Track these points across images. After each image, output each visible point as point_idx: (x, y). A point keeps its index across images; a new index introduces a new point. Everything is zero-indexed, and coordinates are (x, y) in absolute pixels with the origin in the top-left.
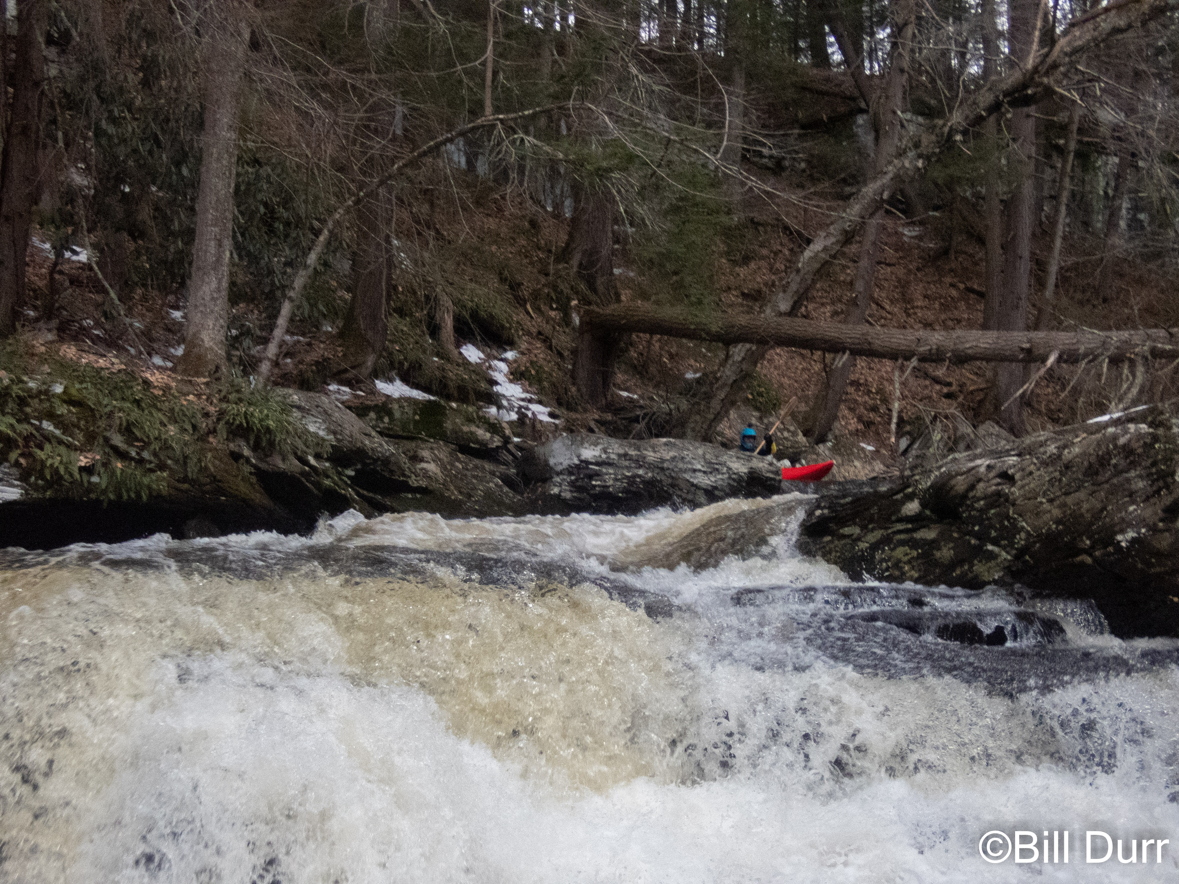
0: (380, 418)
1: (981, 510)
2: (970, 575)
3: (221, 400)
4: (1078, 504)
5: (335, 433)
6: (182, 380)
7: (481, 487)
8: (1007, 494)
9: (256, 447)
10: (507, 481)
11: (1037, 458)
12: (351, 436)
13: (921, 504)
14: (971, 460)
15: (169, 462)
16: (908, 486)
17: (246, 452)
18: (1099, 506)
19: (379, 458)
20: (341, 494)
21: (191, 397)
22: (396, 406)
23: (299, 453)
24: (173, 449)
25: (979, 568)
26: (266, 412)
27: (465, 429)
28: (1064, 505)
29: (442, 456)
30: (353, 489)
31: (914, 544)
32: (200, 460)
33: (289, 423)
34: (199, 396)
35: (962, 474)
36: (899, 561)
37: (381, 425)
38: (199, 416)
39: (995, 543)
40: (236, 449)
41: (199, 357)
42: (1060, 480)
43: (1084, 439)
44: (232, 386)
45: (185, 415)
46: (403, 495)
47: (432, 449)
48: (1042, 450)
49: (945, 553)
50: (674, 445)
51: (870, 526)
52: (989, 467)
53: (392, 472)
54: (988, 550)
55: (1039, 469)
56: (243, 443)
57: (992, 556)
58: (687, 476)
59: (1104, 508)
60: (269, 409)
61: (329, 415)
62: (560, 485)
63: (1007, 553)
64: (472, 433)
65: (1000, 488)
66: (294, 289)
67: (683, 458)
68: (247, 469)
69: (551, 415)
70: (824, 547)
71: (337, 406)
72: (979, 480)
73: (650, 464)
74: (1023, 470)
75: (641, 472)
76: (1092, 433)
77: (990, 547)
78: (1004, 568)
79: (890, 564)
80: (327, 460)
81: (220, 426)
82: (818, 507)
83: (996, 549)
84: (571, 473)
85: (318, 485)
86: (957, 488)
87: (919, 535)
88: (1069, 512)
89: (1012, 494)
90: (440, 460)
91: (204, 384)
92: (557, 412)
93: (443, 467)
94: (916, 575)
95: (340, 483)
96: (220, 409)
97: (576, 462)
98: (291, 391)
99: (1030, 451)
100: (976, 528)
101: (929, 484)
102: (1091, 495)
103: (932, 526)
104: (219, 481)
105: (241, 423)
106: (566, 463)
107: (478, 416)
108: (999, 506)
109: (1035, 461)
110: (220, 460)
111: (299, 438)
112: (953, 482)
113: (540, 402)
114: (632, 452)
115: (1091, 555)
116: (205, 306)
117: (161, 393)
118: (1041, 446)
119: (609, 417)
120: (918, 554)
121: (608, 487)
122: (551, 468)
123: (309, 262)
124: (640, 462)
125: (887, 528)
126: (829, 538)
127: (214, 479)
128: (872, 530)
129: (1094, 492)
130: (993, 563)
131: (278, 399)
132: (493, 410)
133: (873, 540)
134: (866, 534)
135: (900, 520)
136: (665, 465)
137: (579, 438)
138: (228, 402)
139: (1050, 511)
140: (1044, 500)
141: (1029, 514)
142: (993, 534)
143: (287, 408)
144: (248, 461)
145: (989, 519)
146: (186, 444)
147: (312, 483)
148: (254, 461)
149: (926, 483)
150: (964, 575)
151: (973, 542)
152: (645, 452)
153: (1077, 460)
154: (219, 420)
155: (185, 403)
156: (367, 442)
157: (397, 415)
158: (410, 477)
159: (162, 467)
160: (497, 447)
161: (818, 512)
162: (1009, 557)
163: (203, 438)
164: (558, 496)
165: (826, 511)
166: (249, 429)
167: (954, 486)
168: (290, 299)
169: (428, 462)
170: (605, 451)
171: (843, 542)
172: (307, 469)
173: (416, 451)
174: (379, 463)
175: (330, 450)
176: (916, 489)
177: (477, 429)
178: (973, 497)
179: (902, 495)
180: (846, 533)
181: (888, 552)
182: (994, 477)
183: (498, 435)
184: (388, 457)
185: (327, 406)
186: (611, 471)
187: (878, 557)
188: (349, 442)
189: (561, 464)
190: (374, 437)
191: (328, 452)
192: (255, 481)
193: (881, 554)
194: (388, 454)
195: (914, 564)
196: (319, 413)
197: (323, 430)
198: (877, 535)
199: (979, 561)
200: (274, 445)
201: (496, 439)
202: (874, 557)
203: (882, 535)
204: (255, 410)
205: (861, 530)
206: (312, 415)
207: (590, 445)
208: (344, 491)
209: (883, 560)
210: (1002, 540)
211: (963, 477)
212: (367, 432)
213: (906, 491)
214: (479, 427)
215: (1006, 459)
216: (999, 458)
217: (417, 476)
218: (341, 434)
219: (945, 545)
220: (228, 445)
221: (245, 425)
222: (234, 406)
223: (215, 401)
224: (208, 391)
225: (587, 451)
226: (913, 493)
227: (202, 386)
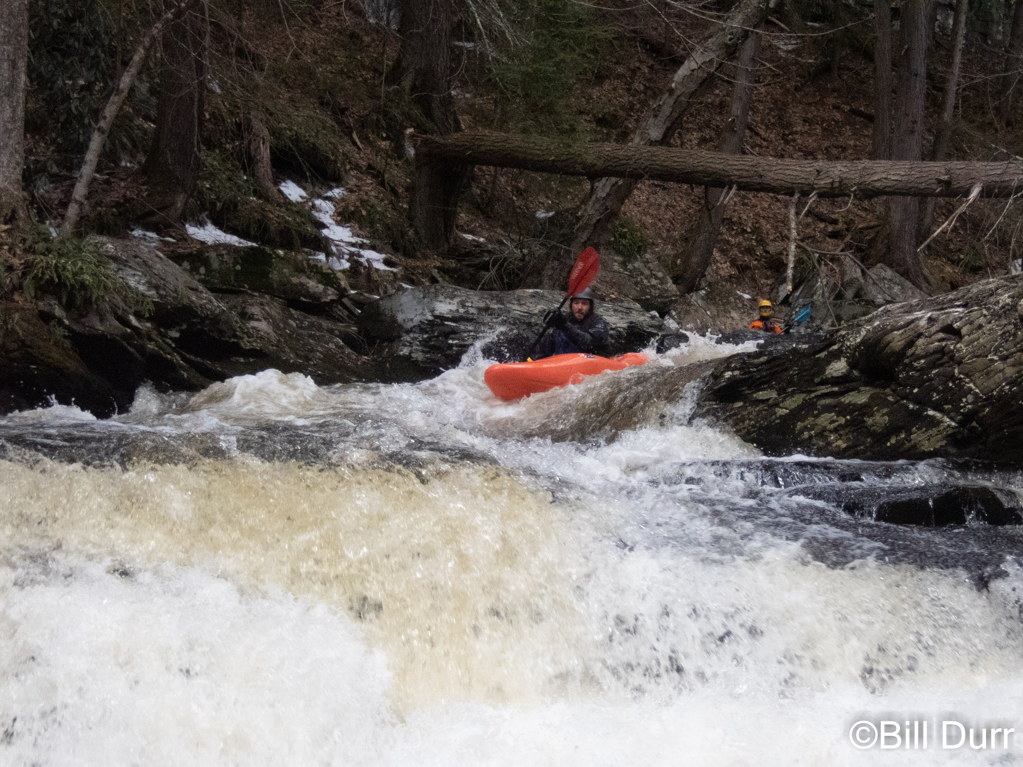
0: (195, 269)
1: (922, 370)
2: (908, 445)
3: (25, 251)
5: (157, 288)
7: (320, 349)
8: (952, 351)
9: (68, 307)
10: (349, 340)
11: (988, 309)
12: (176, 291)
13: (849, 364)
14: (909, 312)
16: (835, 344)
17: (58, 312)
19: (207, 317)
20: (167, 359)
22: (213, 255)
23: (120, 312)
25: (918, 436)
26: (80, 264)
27: (295, 280)
28: (1019, 363)
29: (273, 313)
30: (179, 353)
31: (842, 410)
32: (5, 322)
33: (108, 277)
35: (899, 329)
36: (824, 429)
39: (937, 407)
40: (46, 309)
42: (1015, 335)
44: (39, 233)
46: (234, 359)
47: (262, 304)
48: (992, 300)
49: (879, 420)
50: (543, 297)
51: (790, 390)
52: (930, 319)
53: (221, 332)
54: (928, 416)
55: (990, 323)
56: (53, 302)
57: (933, 423)
60: (84, 261)
61: (150, 267)
62: (411, 345)
63: (952, 419)
64: (302, 284)
65: (944, 344)
66: (105, 118)
68: (60, 332)
69: (387, 262)
70: (735, 414)
71: (157, 256)
72: (920, 335)
73: (515, 319)
74: (971, 323)
77: (931, 413)
78: (948, 436)
79: (812, 432)
80: (148, 320)
81: (27, 282)
82: (728, 368)
83: (938, 415)
84: (423, 331)
85: (141, 349)
86: (892, 345)
87: (846, 399)
89: (958, 351)
90: (271, 317)
91: (4, 231)
92: (394, 259)
93: (276, 326)
94: (844, 446)
95: (165, 346)
96: (26, 261)
97: (430, 318)
98: (104, 239)
99: (978, 301)
100: (915, 391)
101: (858, 340)
103: (862, 388)
104: (29, 347)
105: (51, 278)
106: (417, 319)
107: (309, 265)
108: (942, 365)
109: (985, 312)
110: (28, 322)
111: (118, 292)
112: (889, 337)
113: (373, 248)
114: (495, 306)
118: (991, 295)
119: (452, 264)
120: (847, 421)
122: (400, 326)
123: (122, 86)
125: (809, 392)
126: (740, 404)
127: (23, 344)
128: (793, 394)
130: (935, 430)
131: (91, 248)
132: (322, 257)
133: (793, 406)
134: (784, 400)
135: (824, 382)
136: (533, 320)
137: (433, 290)
138: (34, 252)
139: (1002, 371)
140: (996, 358)
141: (977, 374)
142: (935, 397)
143: (102, 259)
144: (60, 322)
145: (930, 380)
147: (135, 347)
148: (67, 322)
149: (854, 340)
150: (900, 444)
151: (911, 406)
152: (509, 305)
154: (24, 274)
156: (194, 298)
157: (215, 264)
158: (242, 338)
160: (332, 301)
161: (728, 374)
162: (953, 424)
163: (6, 297)
164: (408, 358)
165: (737, 373)
166: (61, 284)
167: (890, 342)
168: (99, 129)
169: (258, 320)
170: (462, 304)
171: (757, 409)
172: (129, 330)
173: (245, 308)
174: (207, 322)
175: (152, 307)
176: (842, 346)
177: (308, 280)
178: (913, 354)
179: (826, 353)
180: (761, 398)
181: (811, 419)
182: (938, 332)
183: (333, 287)
184: (218, 315)
185: (146, 256)
186: (471, 328)
187: (799, 425)
188: (174, 298)
189: (412, 320)
190: (201, 292)
191: (149, 310)
192: (69, 346)
193: (803, 421)
194: (217, 312)
195: (842, 432)
196: (138, 264)
197: (144, 284)
198: (798, 399)
199: (917, 429)
200: (91, 303)
201: (330, 292)
202: (795, 426)
203: (804, 399)
204: (66, 262)
205: (779, 395)
206: (130, 267)
207: (445, 298)
208: (169, 357)
209: (805, 428)
210: (946, 404)
211: (901, 332)
212: (194, 286)
213: (831, 349)
214: (310, 278)
215: (951, 310)
216: (942, 309)
217: (249, 337)
218: (164, 290)
219: (878, 411)
220: (36, 304)
221: (56, 280)
222: (42, 257)
223: (18, 252)
224: (9, 240)
225: (442, 305)
226: (839, 350)
227: (3, 235)
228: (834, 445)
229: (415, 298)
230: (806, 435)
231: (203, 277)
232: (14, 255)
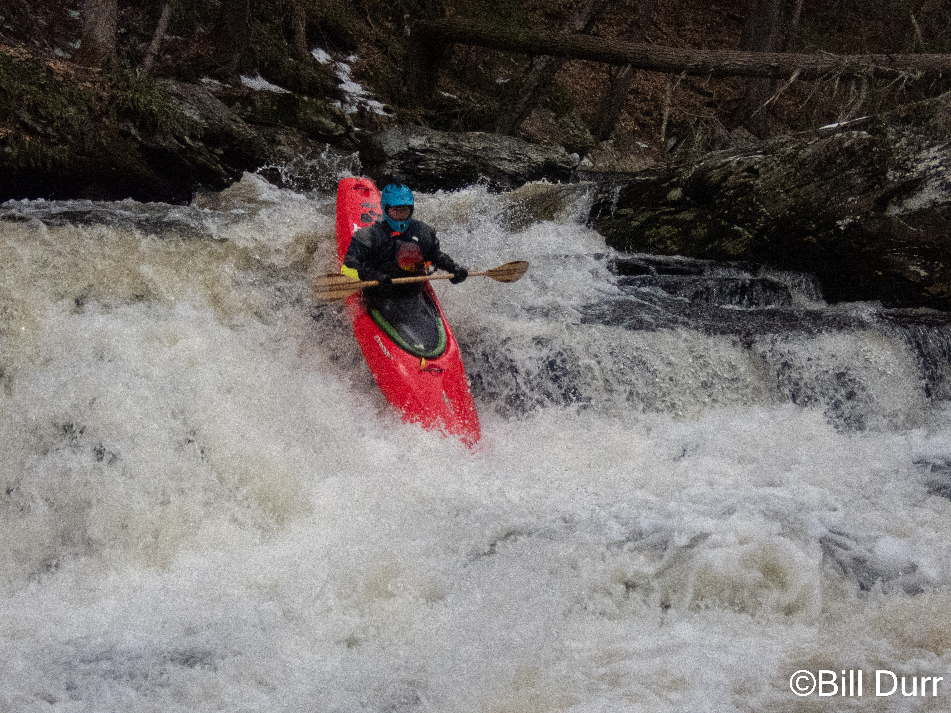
0: (244, 108)
1: (731, 198)
2: (719, 250)
3: (112, 87)
4: (809, 194)
5: (207, 118)
6: (79, 69)
8: (752, 185)
9: (141, 128)
11: (778, 157)
12: (220, 121)
13: (683, 191)
14: (725, 157)
15: (69, 137)
16: (674, 178)
17: (133, 131)
18: (824, 196)
19: (243, 141)
20: (212, 169)
21: (87, 84)
22: (257, 98)
23: (177, 134)
24: (73, 127)
25: (726, 244)
26: (149, 98)
27: (315, 119)
28: (796, 195)
29: (295, 141)
30: (222, 165)
31: (676, 223)
32: (94, 137)
33: (169, 109)
34: (93, 83)
35: (717, 168)
36: (663, 237)
37: (245, 113)
38: (94, 99)
39: (740, 224)
40: (125, 129)
41: (94, 50)
42: (795, 175)
43: (816, 142)
44: (122, 75)
45: (82, 98)
47: (287, 134)
48: (782, 150)
49: (701, 231)
50: (485, 138)
51: (642, 208)
52: (739, 163)
54: (734, 230)
55: (778, 166)
56: (130, 124)
57: (738, 235)
58: (495, 164)
59: (829, 199)
60: (152, 96)
61: (203, 103)
62: (392, 168)
63: (750, 233)
64: (320, 122)
65: (747, 180)
67: (492, 148)
68: (134, 145)
69: (385, 110)
70: (603, 224)
71: (208, 95)
72: (731, 173)
73: (465, 152)
74: (766, 166)
75: (458, 159)
76: (823, 137)
77: (736, 228)
78: (747, 245)
79: (655, 239)
80: (200, 140)
81: (112, 109)
82: (600, 192)
83: (741, 229)
84: (401, 158)
85: (193, 161)
86: (712, 179)
87: (679, 217)
88: (800, 201)
89: (756, 185)
90: (294, 143)
91: (97, 72)
92: (390, 107)
93: (296, 150)
94: (676, 249)
95: (211, 160)
96: (112, 95)
97: (406, 149)
98: (170, 81)
99: (773, 150)
100: (726, 212)
101: (690, 175)
102: (819, 187)
103: (691, 209)
104: (111, 155)
105: (129, 108)
106: (397, 150)
107: (325, 108)
108: (745, 195)
109: (776, 159)
110: (112, 137)
111: (178, 121)
112: (709, 174)
113: (377, 99)
114: (451, 142)
115: (815, 236)
116: (98, 6)
117: (62, 79)
118: (782, 147)
119: (433, 113)
120: (679, 232)
121: (431, 170)
122: (385, 155)
124: (457, 150)
125: (654, 210)
126: (608, 217)
127: (107, 153)
128: (643, 211)
129: (822, 185)
130: (737, 241)
131: (159, 88)
132: (338, 104)
133: (643, 220)
134: (637, 215)
135: (666, 204)
136: (478, 154)
137: (408, 130)
138: (118, 88)
139: (784, 200)
140: (781, 191)
141: (768, 202)
142: (739, 217)
143: (167, 95)
144: (135, 139)
145: (736, 205)
146: (83, 123)
147: (188, 159)
148: (140, 139)
149: (687, 175)
150: (714, 249)
151: (723, 223)
152: (462, 143)
153: (809, 159)
154: (110, 103)
155: (82, 88)
156: (234, 127)
157: (259, 105)
158: (269, 157)
159: (64, 141)
160: (341, 134)
161: (600, 196)
162: (751, 236)
163: (97, 118)
164: (390, 176)
165: (606, 195)
166: (136, 112)
167: (710, 177)
169: (283, 145)
170: (429, 140)
171: (619, 221)
172: (184, 147)
173: (274, 136)
174: (243, 144)
175: (203, 132)
176: (679, 179)
177: (324, 119)
178: (725, 187)
179: (668, 183)
180: (622, 213)
181: (655, 229)
182: (743, 171)
183: (342, 125)
184: (251, 140)
185: (200, 95)
186: (434, 158)
187: (647, 233)
188: (219, 125)
189: (393, 150)
190: (239, 123)
191: (201, 133)
192: (141, 156)
193: (649, 231)
194: (251, 137)
195: (675, 239)
196: (194, 100)
197: (197, 115)
198: (647, 215)
199: (726, 239)
200: (157, 126)
201: (340, 128)
202: (644, 233)
203: (651, 215)
205: (634, 211)
206: (188, 102)
207: (417, 135)
208: (214, 167)
209: (650, 236)
210: (746, 222)
211: (718, 170)
212: (234, 118)
213: (672, 181)
214: (326, 118)
215: (753, 156)
216: (748, 155)
218: (211, 119)
219: (700, 225)
220: (118, 125)
221: (132, 109)
222: (123, 92)
223: (107, 87)
224: (101, 79)
225: (414, 140)
226: (677, 182)
227: (96, 75)
228: (669, 247)
229: (396, 134)
230: (651, 240)
231: (250, 113)
232: (104, 90)
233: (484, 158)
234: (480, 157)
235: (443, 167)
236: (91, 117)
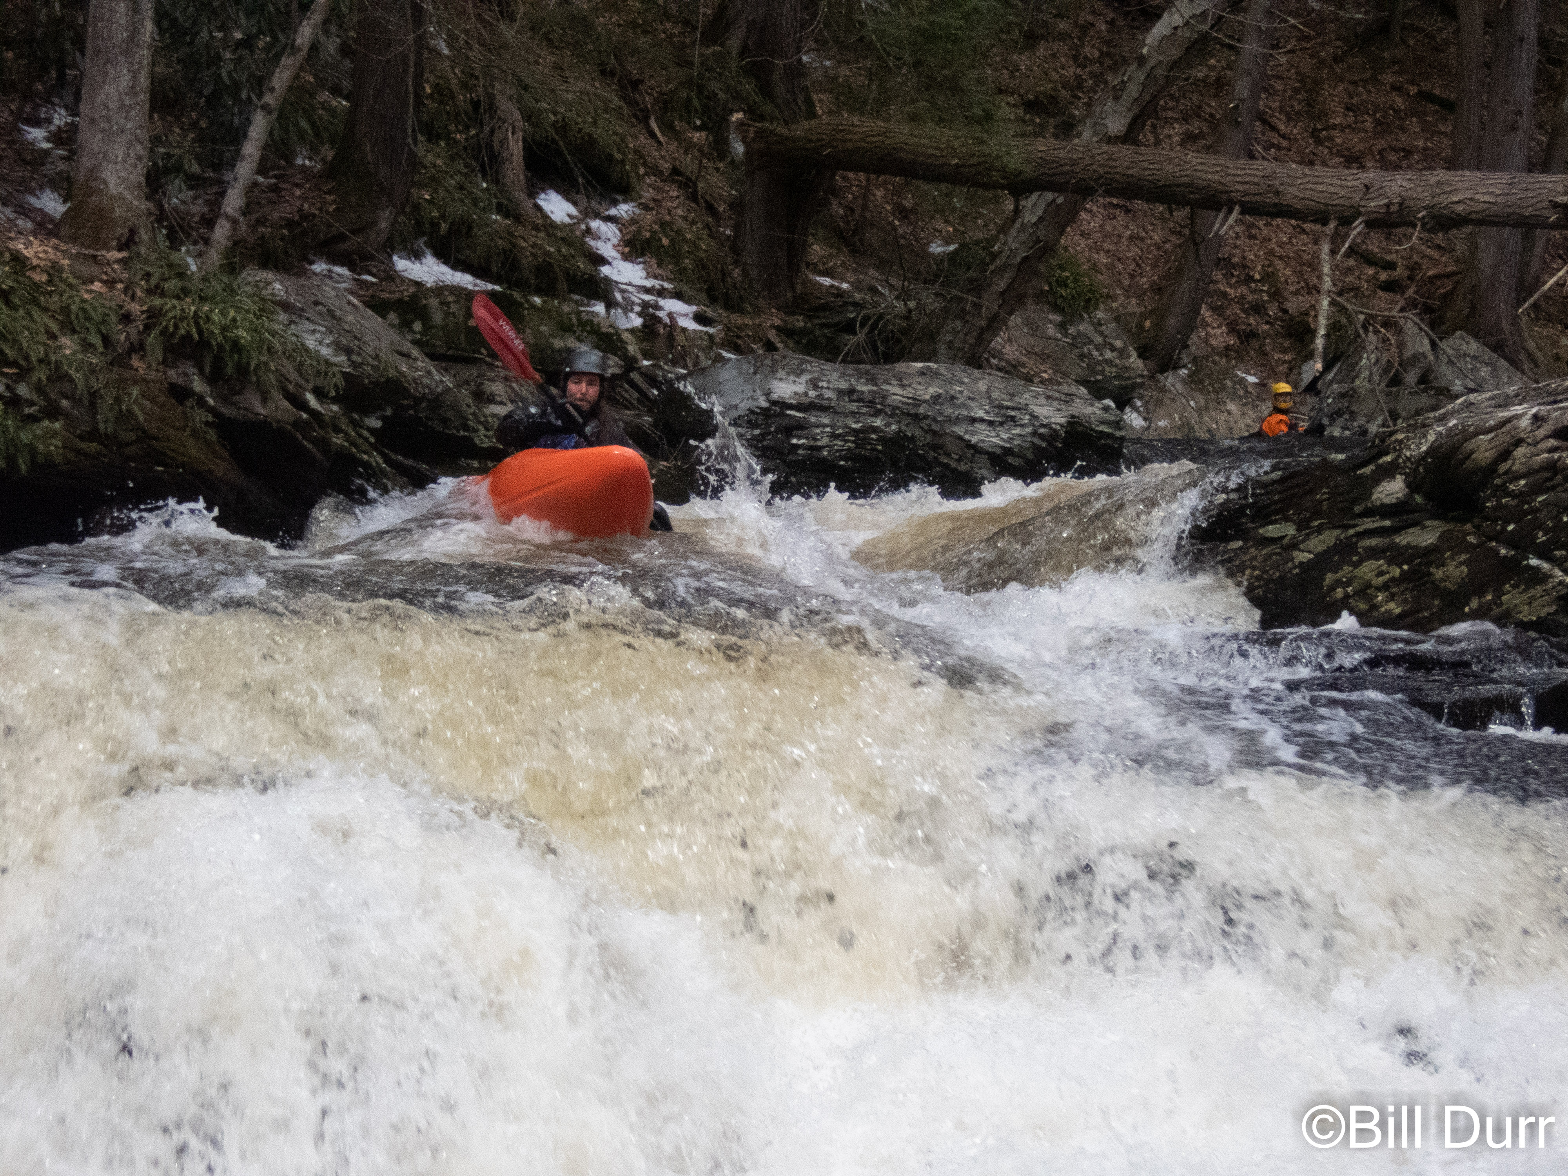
0: (406, 324)
1: (1521, 496)
2: (1496, 611)
3: (150, 292)
5: (348, 351)
6: (78, 255)
9: (214, 378)
12: (377, 357)
13: (1408, 485)
14: (1503, 406)
15: (65, 403)
16: (1387, 454)
17: (198, 386)
19: (424, 397)
20: (361, 461)
21: (97, 286)
22: (434, 302)
23: (291, 388)
24: (71, 381)
25: (1513, 598)
26: (232, 313)
27: (558, 343)
30: (380, 452)
31: (1395, 555)
32: (118, 400)
33: (274, 334)
34: (110, 283)
35: (1487, 432)
36: (1368, 585)
38: (114, 318)
39: (1544, 554)
40: (180, 381)
41: (101, 213)
44: (170, 266)
45: (88, 319)
46: (463, 462)
47: (506, 379)
49: (1453, 571)
50: (936, 374)
51: (1316, 523)
52: (1536, 418)
53: (445, 421)
54: (1529, 567)
56: (191, 370)
57: (1537, 577)
58: (959, 430)
60: (238, 309)
61: (339, 319)
63: (1565, 571)
65: (1556, 455)
66: (272, 90)
67: (953, 398)
68: (200, 416)
69: (699, 318)
70: (1230, 560)
71: (349, 303)
72: (1519, 442)
73: (895, 408)
75: (878, 422)
77: (1534, 562)
78: (1559, 599)
79: (1349, 589)
80: (334, 400)
81: (151, 339)
83: (1545, 566)
84: (752, 425)
85: (324, 444)
86: (1476, 456)
87: (1402, 539)
91: (118, 261)
92: (710, 313)
94: (1398, 611)
95: (360, 441)
96: (150, 308)
97: (764, 404)
98: (269, 275)
100: (1511, 527)
101: (1424, 448)
103: (1428, 523)
104: (156, 439)
105: (189, 335)
106: (744, 406)
107: (579, 320)
108: (1553, 488)
110: (153, 400)
111: (290, 357)
112: (1470, 445)
113: (678, 296)
114: (864, 388)
116: (109, 119)
117: (44, 278)
119: (799, 322)
120: (1403, 572)
121: (820, 449)
123: (299, 41)
124: (876, 404)
125: (1346, 527)
126: (1240, 543)
127: (144, 435)
128: (1319, 530)
130: (1539, 589)
131: (249, 289)
132: (599, 308)
133: (1321, 548)
134: (1306, 538)
135: (1370, 513)
136: (921, 410)
137: (768, 362)
138: (163, 294)
142: (1541, 537)
143: (265, 305)
144: (201, 401)
145: (1534, 511)
146: (92, 371)
147: (315, 441)
148: (211, 402)
149: (1418, 448)
150: (1484, 609)
151: (1503, 551)
152: (885, 387)
154: (148, 328)
155: (87, 296)
156: (405, 368)
157: (437, 318)
158: (476, 431)
159: (52, 411)
163: (120, 361)
165: (1234, 496)
166: (204, 343)
167: (1472, 452)
168: (265, 107)
169: (501, 403)
170: (814, 384)
171: (1265, 551)
172: (305, 416)
173: (481, 384)
174: (424, 405)
175: (341, 383)
176: (1399, 456)
177: (578, 344)
178: (1507, 472)
179: (1372, 467)
180: (1270, 535)
181: (1347, 569)
182: (1547, 437)
183: (615, 354)
184: (439, 395)
185: (332, 302)
186: (826, 421)
187: (1330, 578)
188: (373, 367)
189: (735, 407)
190: (416, 359)
191: (336, 385)
192: (214, 438)
193: (1336, 572)
194: (439, 390)
195: (1395, 590)
196: (320, 314)
197: (328, 346)
198: (1329, 538)
199: (1512, 586)
200: (247, 372)
201: (611, 362)
202: (1322, 578)
203: (1338, 538)
204: (211, 311)
205: (1299, 530)
206: (308, 319)
207: (788, 374)
208: (365, 457)
209: (1338, 583)
210: (1558, 549)
211: (1489, 436)
212: (404, 349)
213: (1381, 461)
214: (581, 341)
216: (1555, 402)
217: (487, 429)
218: (359, 354)
219: (1452, 558)
220: (165, 373)
221: (196, 337)
222: (175, 302)
223: (139, 294)
224: (125, 275)
225: (782, 385)
226: (1394, 463)
227: (116, 266)
228: (1383, 609)
229: (741, 373)
230: (1339, 593)
231: (418, 336)
232: (133, 298)
233: (935, 420)
234: (926, 417)
235: (847, 441)
236: (109, 358)
